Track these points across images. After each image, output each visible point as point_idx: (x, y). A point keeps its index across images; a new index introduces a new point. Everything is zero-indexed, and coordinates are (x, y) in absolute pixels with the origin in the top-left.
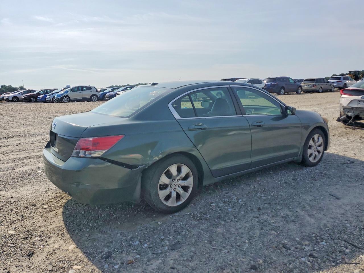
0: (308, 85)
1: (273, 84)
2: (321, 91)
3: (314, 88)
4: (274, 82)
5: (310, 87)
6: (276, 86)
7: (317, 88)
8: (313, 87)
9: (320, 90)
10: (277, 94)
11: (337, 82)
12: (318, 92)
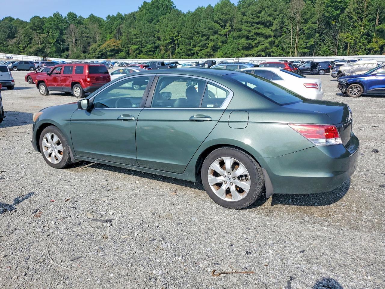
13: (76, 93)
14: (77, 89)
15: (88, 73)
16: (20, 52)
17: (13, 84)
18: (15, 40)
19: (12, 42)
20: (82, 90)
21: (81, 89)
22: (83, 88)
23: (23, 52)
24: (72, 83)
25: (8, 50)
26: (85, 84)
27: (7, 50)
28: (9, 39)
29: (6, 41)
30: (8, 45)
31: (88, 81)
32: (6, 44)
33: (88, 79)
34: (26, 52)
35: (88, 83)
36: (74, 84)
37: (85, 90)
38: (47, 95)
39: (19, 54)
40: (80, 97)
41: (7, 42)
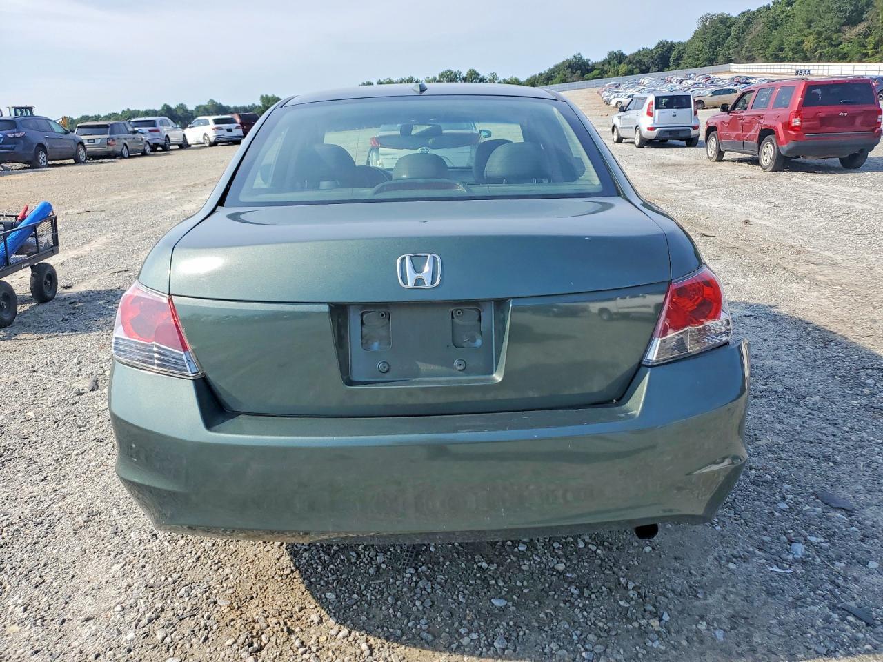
0: (94, 140)
1: (9, 135)
2: (126, 156)
3: (110, 148)
4: (11, 131)
5: (99, 146)
6: (22, 141)
7: (117, 147)
8: (108, 144)
9: (125, 152)
10: (27, 166)
11: (150, 131)
12: (121, 156)
13: (765, 158)
14: (768, 147)
15: (800, 101)
16: (866, 55)
17: (697, 133)
18: (861, 27)
19: (852, 33)
20: (776, 151)
21: (776, 147)
22: (780, 146)
23: (873, 55)
24: (762, 131)
25: (839, 53)
26: (785, 134)
27: (835, 55)
28: (846, 28)
29: (839, 31)
30: (841, 43)
31: (795, 126)
32: (837, 39)
33: (796, 122)
34: (878, 56)
35: (794, 131)
36: (766, 133)
37: (783, 149)
38: (717, 161)
39: (860, 61)
40: (770, 169)
41: (841, 34)
